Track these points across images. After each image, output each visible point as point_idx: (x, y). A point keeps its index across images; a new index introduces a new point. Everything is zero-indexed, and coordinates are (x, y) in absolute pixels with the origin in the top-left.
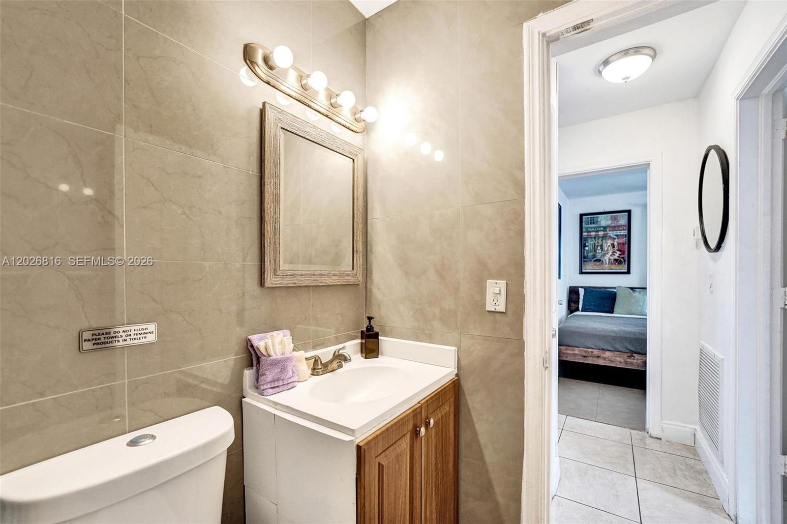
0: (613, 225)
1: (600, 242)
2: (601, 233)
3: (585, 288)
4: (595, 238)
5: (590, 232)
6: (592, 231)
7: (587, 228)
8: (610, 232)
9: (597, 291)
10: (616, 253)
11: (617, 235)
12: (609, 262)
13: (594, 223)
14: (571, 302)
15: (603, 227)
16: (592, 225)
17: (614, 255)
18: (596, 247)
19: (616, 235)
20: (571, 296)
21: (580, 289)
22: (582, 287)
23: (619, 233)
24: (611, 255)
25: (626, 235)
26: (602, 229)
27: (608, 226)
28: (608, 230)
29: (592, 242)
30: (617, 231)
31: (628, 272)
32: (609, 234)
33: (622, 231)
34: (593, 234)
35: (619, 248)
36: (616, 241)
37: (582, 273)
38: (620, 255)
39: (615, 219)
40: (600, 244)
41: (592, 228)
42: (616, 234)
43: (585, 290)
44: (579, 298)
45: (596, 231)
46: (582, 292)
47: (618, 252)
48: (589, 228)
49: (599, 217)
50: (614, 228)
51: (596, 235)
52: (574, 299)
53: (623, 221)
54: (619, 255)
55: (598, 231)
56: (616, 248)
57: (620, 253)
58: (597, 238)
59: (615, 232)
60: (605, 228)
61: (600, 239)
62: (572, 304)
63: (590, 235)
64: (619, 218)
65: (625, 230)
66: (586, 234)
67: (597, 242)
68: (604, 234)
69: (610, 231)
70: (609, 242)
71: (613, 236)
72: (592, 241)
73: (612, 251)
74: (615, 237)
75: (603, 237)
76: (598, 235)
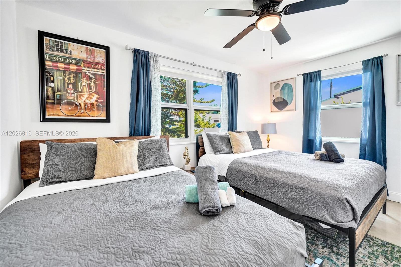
0: (89, 60)
1: (72, 78)
2: (73, 68)
3: (49, 143)
4: (64, 72)
5: (57, 62)
6: (60, 62)
7: (52, 56)
8: (86, 69)
9: (67, 148)
10: (94, 96)
11: (94, 74)
12: (85, 107)
13: (62, 51)
14: (26, 167)
15: (75, 59)
16: (59, 54)
17: (92, 98)
18: (66, 85)
19: (92, 74)
20: (26, 156)
21: (40, 144)
22: (43, 142)
23: (96, 71)
24: (87, 99)
25: (104, 76)
26: (74, 62)
27: (83, 60)
28: (82, 65)
29: (61, 78)
30: (94, 69)
31: (108, 120)
32: (83, 71)
33: (100, 71)
34: (61, 65)
35: (97, 91)
36: (93, 81)
37: (44, 120)
38: (98, 98)
39: (92, 53)
40: (72, 81)
41: (59, 57)
42: (92, 72)
43: (48, 146)
44: (40, 159)
45: (65, 64)
46: (43, 148)
47: (96, 96)
48: (54, 55)
49: (70, 45)
50: (91, 64)
51: (65, 68)
52: (31, 162)
53: (100, 57)
54: (97, 100)
55: (69, 64)
56: (93, 90)
57: (98, 97)
58: (67, 73)
59: (91, 69)
60: (78, 62)
61: (72, 76)
62: (27, 170)
63: (58, 67)
64: (95, 54)
65: (103, 70)
66: (50, 63)
67: (68, 79)
68: (77, 70)
69: (84, 67)
70: (84, 80)
71: (89, 74)
72: (60, 76)
73: (88, 93)
74: (91, 76)
75: (75, 73)
76: (69, 68)
